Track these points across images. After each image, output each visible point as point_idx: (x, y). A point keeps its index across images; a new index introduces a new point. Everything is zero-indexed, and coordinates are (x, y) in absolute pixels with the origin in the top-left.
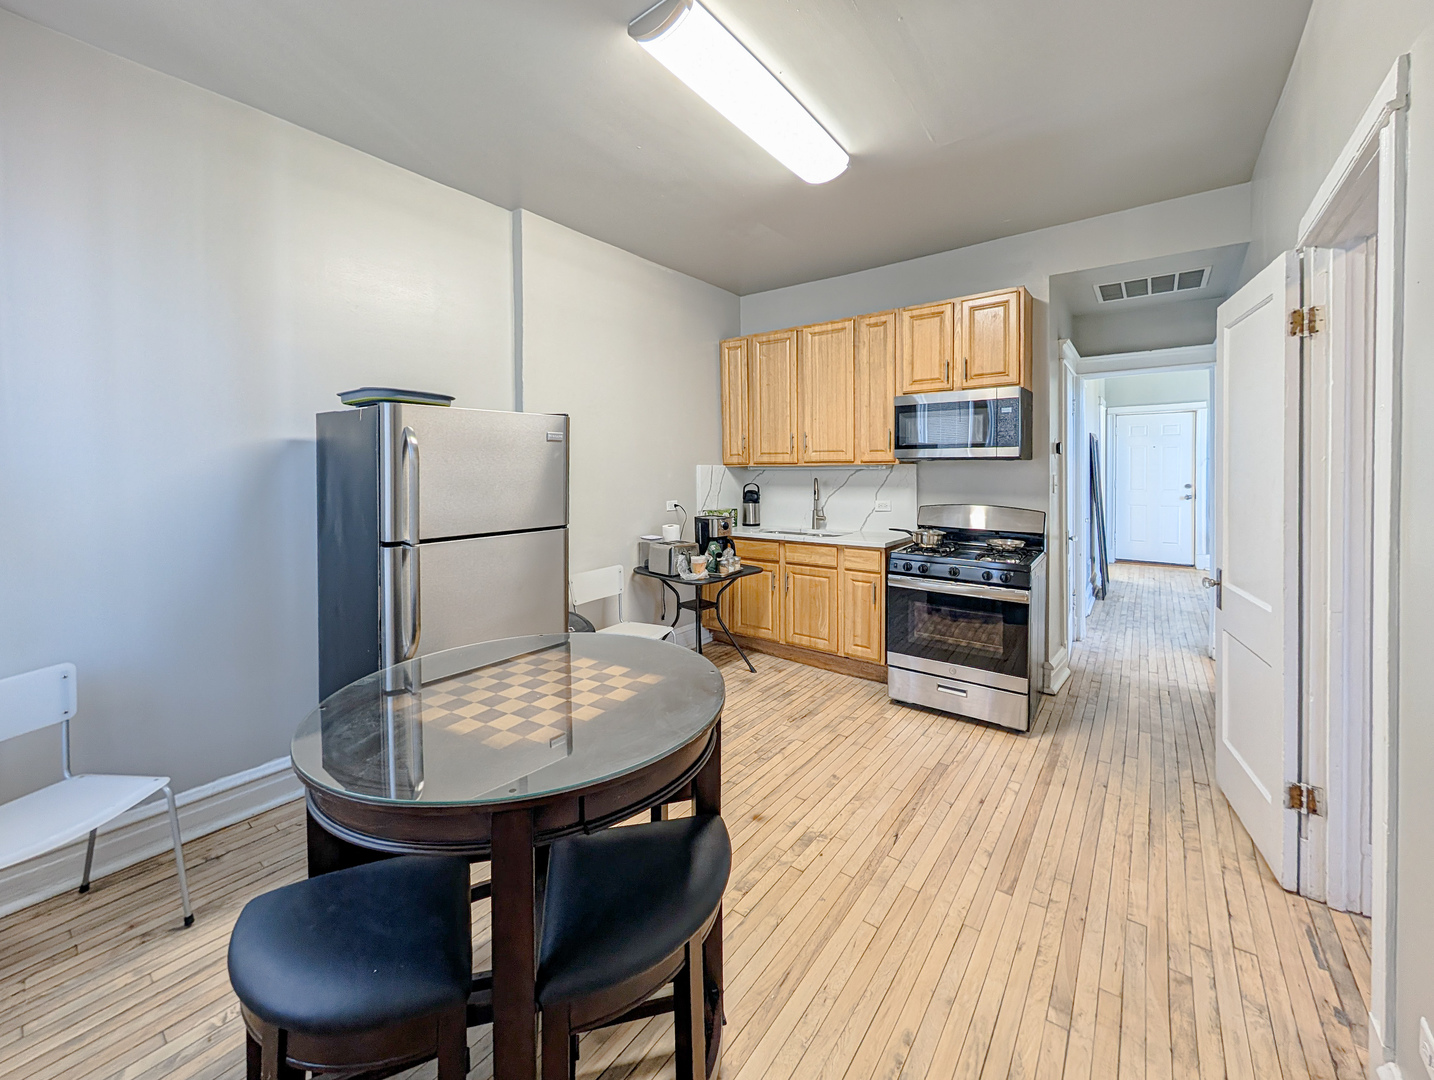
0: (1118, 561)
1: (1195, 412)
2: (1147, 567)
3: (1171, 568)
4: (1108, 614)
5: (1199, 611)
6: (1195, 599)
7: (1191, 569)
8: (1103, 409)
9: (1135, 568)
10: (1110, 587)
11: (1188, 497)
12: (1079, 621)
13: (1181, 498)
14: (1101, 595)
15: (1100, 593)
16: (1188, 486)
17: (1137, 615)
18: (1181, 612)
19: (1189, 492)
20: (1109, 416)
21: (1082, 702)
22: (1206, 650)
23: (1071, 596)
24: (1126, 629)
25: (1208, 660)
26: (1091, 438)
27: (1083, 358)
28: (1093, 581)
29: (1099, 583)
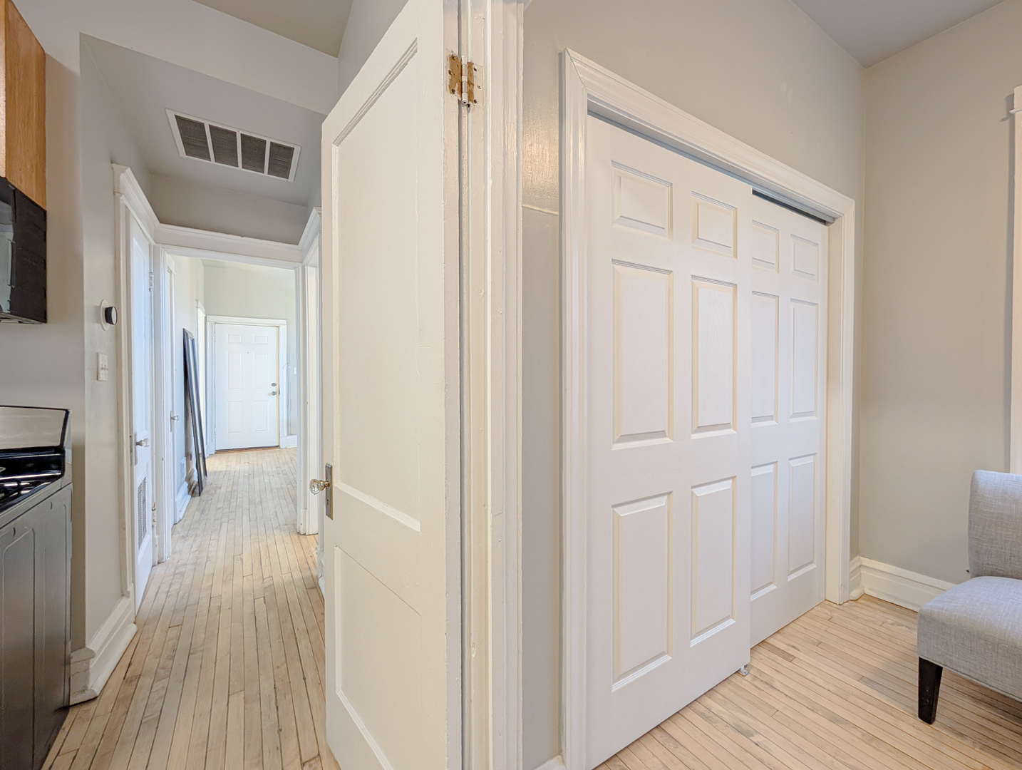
0: (218, 452)
1: (278, 327)
2: (243, 453)
3: (262, 451)
4: (203, 512)
5: (284, 486)
6: (282, 475)
7: (277, 449)
8: (201, 315)
9: (233, 456)
10: (208, 481)
11: (274, 393)
12: (161, 539)
13: (269, 394)
14: (197, 490)
15: (196, 489)
16: (274, 385)
17: (233, 504)
18: (271, 490)
19: (275, 389)
20: (208, 323)
21: (146, 681)
22: (295, 525)
23: (151, 512)
24: (221, 524)
25: (296, 537)
26: (185, 335)
27: (162, 225)
28: (189, 479)
29: (195, 478)
